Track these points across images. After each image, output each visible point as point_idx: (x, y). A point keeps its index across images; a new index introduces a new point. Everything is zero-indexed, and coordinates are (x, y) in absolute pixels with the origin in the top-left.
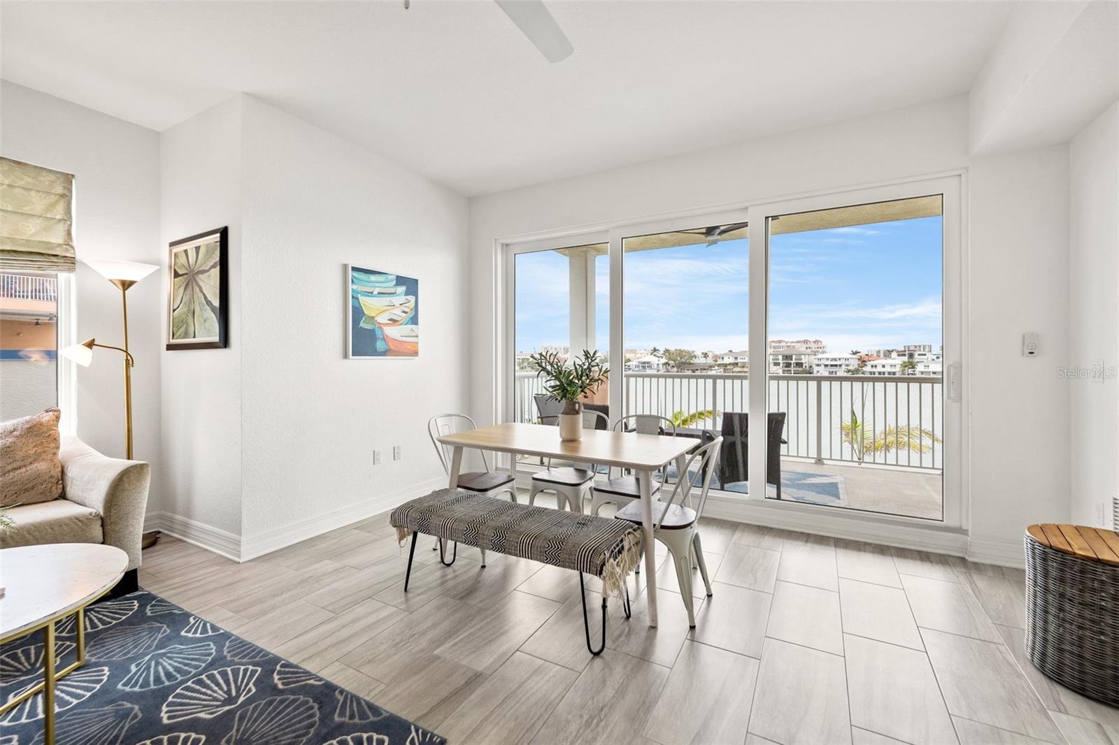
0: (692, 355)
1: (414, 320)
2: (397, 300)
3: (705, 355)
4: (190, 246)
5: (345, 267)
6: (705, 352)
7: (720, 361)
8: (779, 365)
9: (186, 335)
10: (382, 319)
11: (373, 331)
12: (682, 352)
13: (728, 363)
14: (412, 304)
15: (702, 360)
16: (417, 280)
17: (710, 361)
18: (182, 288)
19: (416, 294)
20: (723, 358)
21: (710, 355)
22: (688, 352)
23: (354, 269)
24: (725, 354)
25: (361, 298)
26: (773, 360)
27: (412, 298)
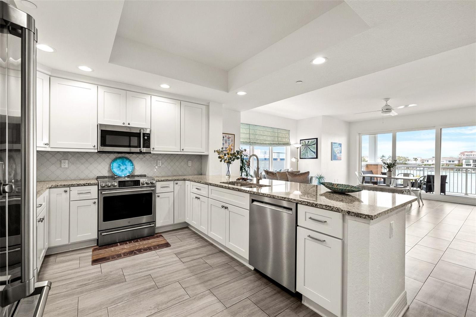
0: (407, 159)
1: (341, 153)
2: (339, 148)
3: (416, 159)
4: (307, 141)
5: (332, 143)
6: (415, 157)
7: (426, 163)
8: (470, 166)
9: (305, 156)
10: (337, 153)
11: (335, 155)
12: (400, 157)
13: (431, 164)
14: (341, 149)
15: (414, 162)
16: (341, 144)
17: (419, 162)
18: (304, 148)
19: (341, 147)
20: (428, 161)
21: (419, 159)
22: (404, 158)
23: (334, 143)
24: (430, 159)
25: (334, 149)
26: (465, 162)
27: (341, 148)
